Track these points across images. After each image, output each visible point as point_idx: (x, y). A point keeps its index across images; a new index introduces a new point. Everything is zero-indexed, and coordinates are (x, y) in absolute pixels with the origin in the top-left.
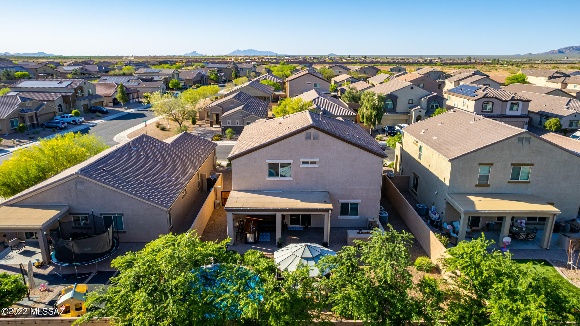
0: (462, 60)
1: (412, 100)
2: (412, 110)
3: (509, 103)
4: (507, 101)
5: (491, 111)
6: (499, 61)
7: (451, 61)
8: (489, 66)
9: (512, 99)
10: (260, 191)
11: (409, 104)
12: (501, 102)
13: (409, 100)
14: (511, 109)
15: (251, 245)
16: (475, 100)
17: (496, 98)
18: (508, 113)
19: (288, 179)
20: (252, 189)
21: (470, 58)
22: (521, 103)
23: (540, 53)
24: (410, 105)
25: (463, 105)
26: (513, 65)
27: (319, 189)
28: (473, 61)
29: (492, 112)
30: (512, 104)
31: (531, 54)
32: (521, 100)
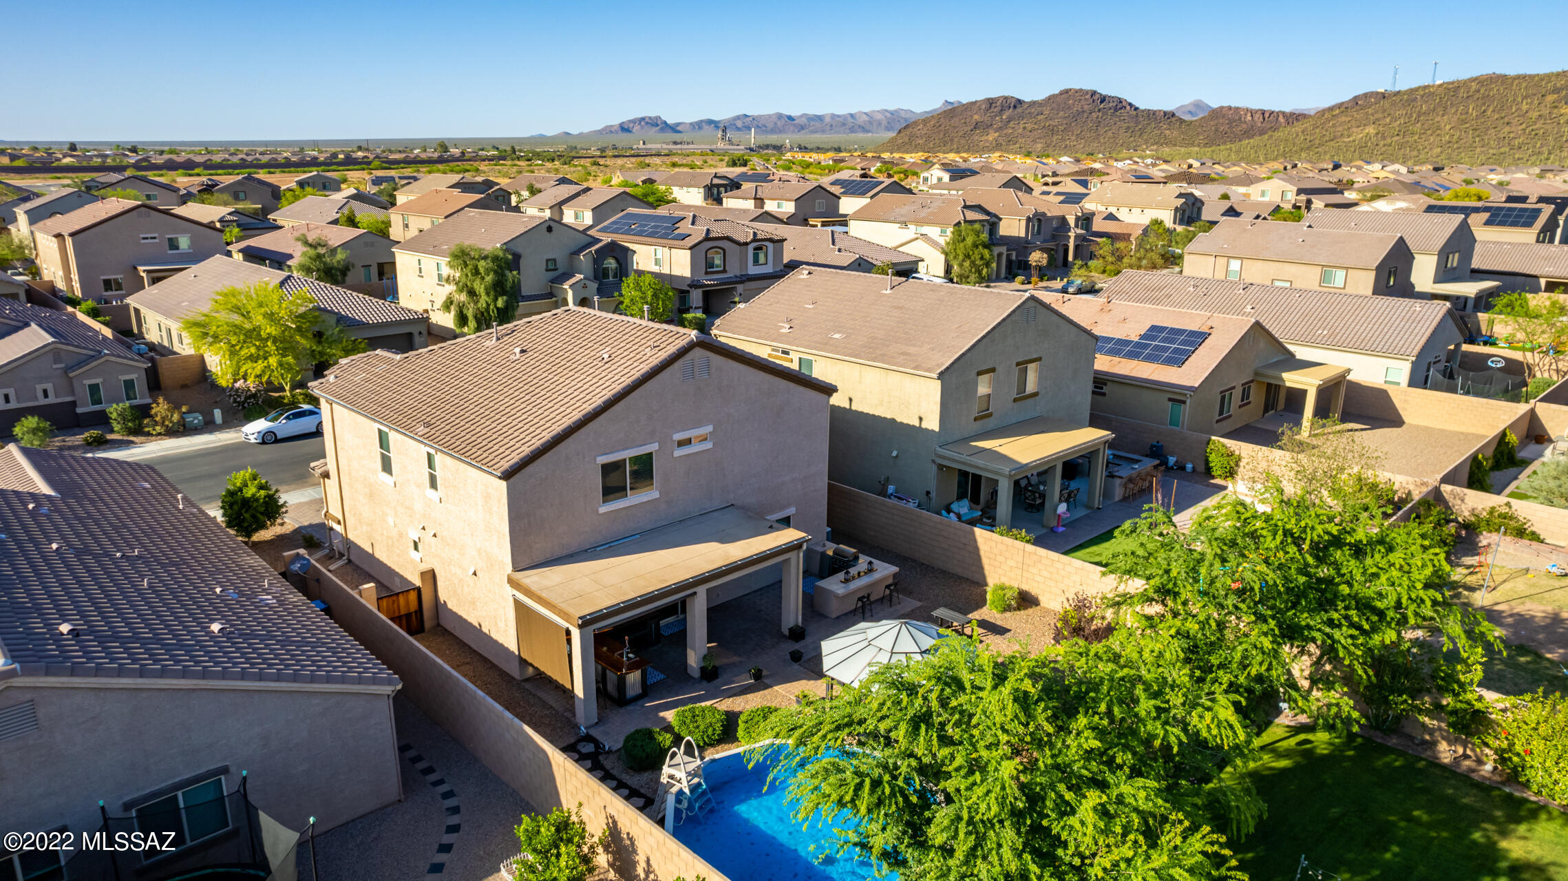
0: (425, 151)
1: (554, 260)
2: (566, 286)
3: (751, 247)
4: (746, 244)
5: (722, 269)
6: (514, 151)
7: (402, 156)
8: (503, 165)
9: (755, 240)
10: (586, 551)
11: (547, 270)
12: (738, 247)
13: (548, 261)
14: (756, 261)
15: (639, 703)
16: (691, 248)
17: (728, 239)
18: (753, 270)
19: (650, 499)
20: (565, 552)
21: (443, 146)
22: (770, 245)
23: (586, 130)
24: (552, 275)
25: (657, 262)
26: (553, 160)
27: (717, 504)
28: (455, 152)
29: (724, 271)
30: (755, 249)
31: (568, 134)
32: (771, 240)
